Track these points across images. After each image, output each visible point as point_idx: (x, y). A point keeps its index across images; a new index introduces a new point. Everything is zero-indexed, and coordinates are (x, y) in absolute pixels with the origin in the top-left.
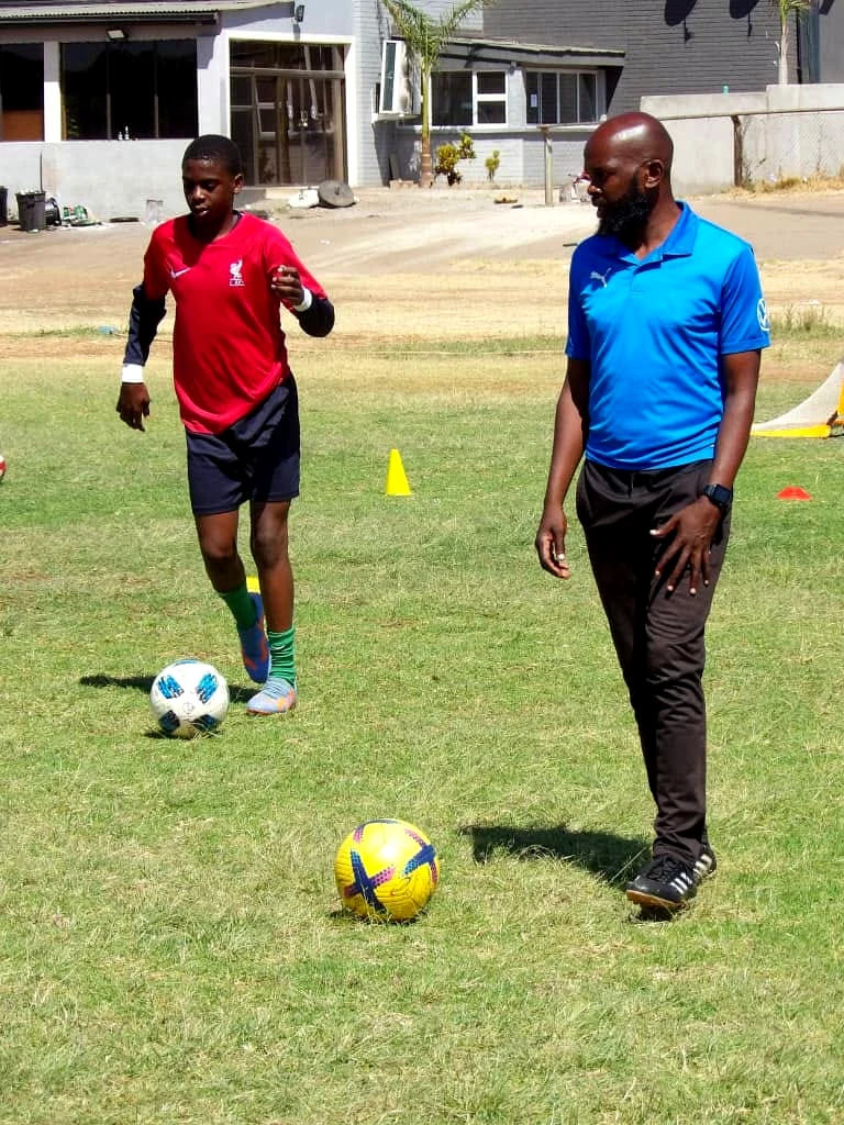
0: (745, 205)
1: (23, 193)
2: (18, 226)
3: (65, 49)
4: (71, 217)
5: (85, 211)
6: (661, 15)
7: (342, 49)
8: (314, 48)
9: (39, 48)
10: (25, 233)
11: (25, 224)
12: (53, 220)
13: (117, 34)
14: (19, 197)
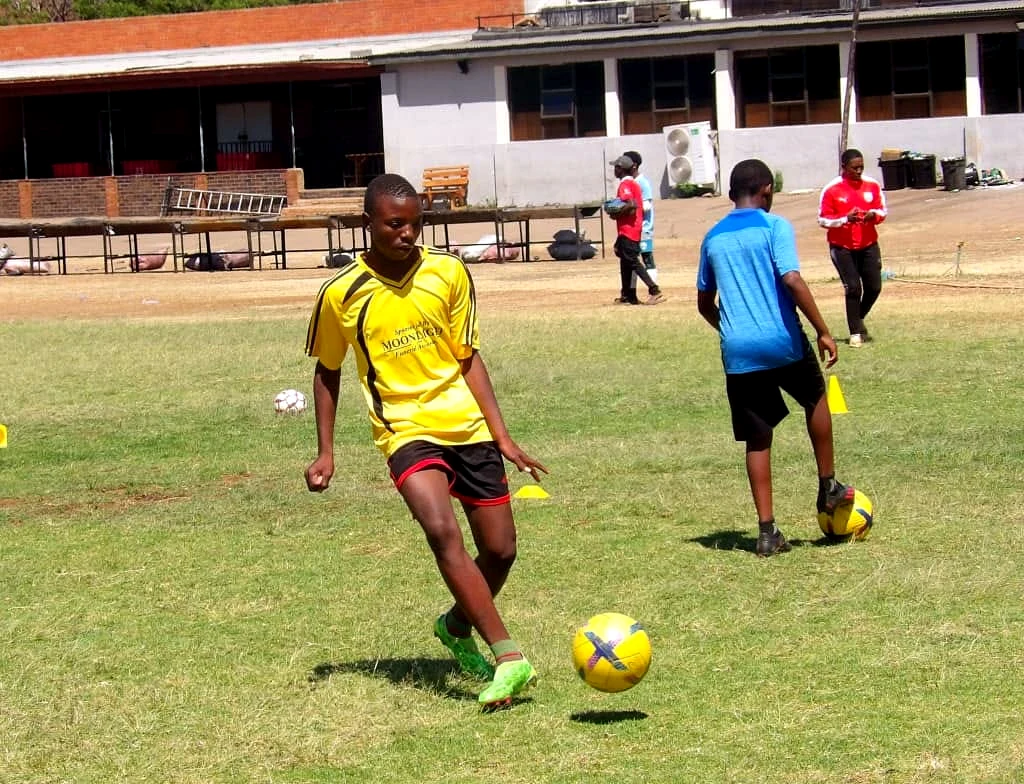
1: (946, 160)
2: (943, 188)
4: (987, 179)
5: (1000, 173)
10: (947, 192)
11: (949, 185)
12: (973, 181)
14: (944, 164)
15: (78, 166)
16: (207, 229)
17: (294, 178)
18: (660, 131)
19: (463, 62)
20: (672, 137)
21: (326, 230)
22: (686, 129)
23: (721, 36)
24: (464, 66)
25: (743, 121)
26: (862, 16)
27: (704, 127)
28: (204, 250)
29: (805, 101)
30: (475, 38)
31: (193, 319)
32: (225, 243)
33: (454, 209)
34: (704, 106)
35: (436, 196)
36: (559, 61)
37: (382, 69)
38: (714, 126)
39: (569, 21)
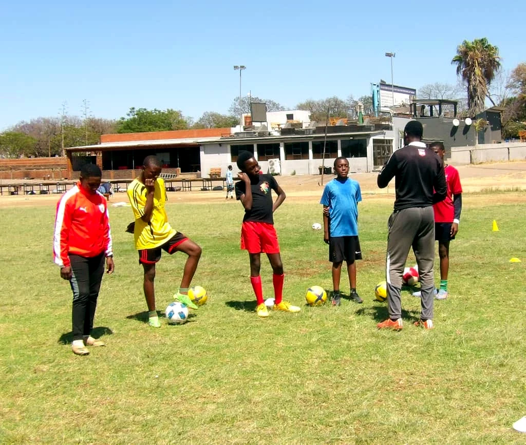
0: (473, 167)
3: (341, 141)
6: (462, 133)
7: (392, 140)
8: (386, 140)
9: (337, 141)
13: (352, 138)
15: (125, 167)
16: (171, 181)
17: (179, 171)
18: (267, 160)
19: (220, 144)
20: (270, 162)
21: (202, 182)
22: (273, 160)
23: (281, 140)
24: (220, 145)
25: (286, 159)
26: (328, 135)
27: (278, 159)
28: (170, 186)
29: (301, 154)
30: (221, 139)
31: (195, 203)
32: (175, 185)
33: (218, 177)
34: (277, 155)
35: (213, 175)
36: (243, 144)
37: (200, 145)
38: (280, 160)
39: (241, 135)
